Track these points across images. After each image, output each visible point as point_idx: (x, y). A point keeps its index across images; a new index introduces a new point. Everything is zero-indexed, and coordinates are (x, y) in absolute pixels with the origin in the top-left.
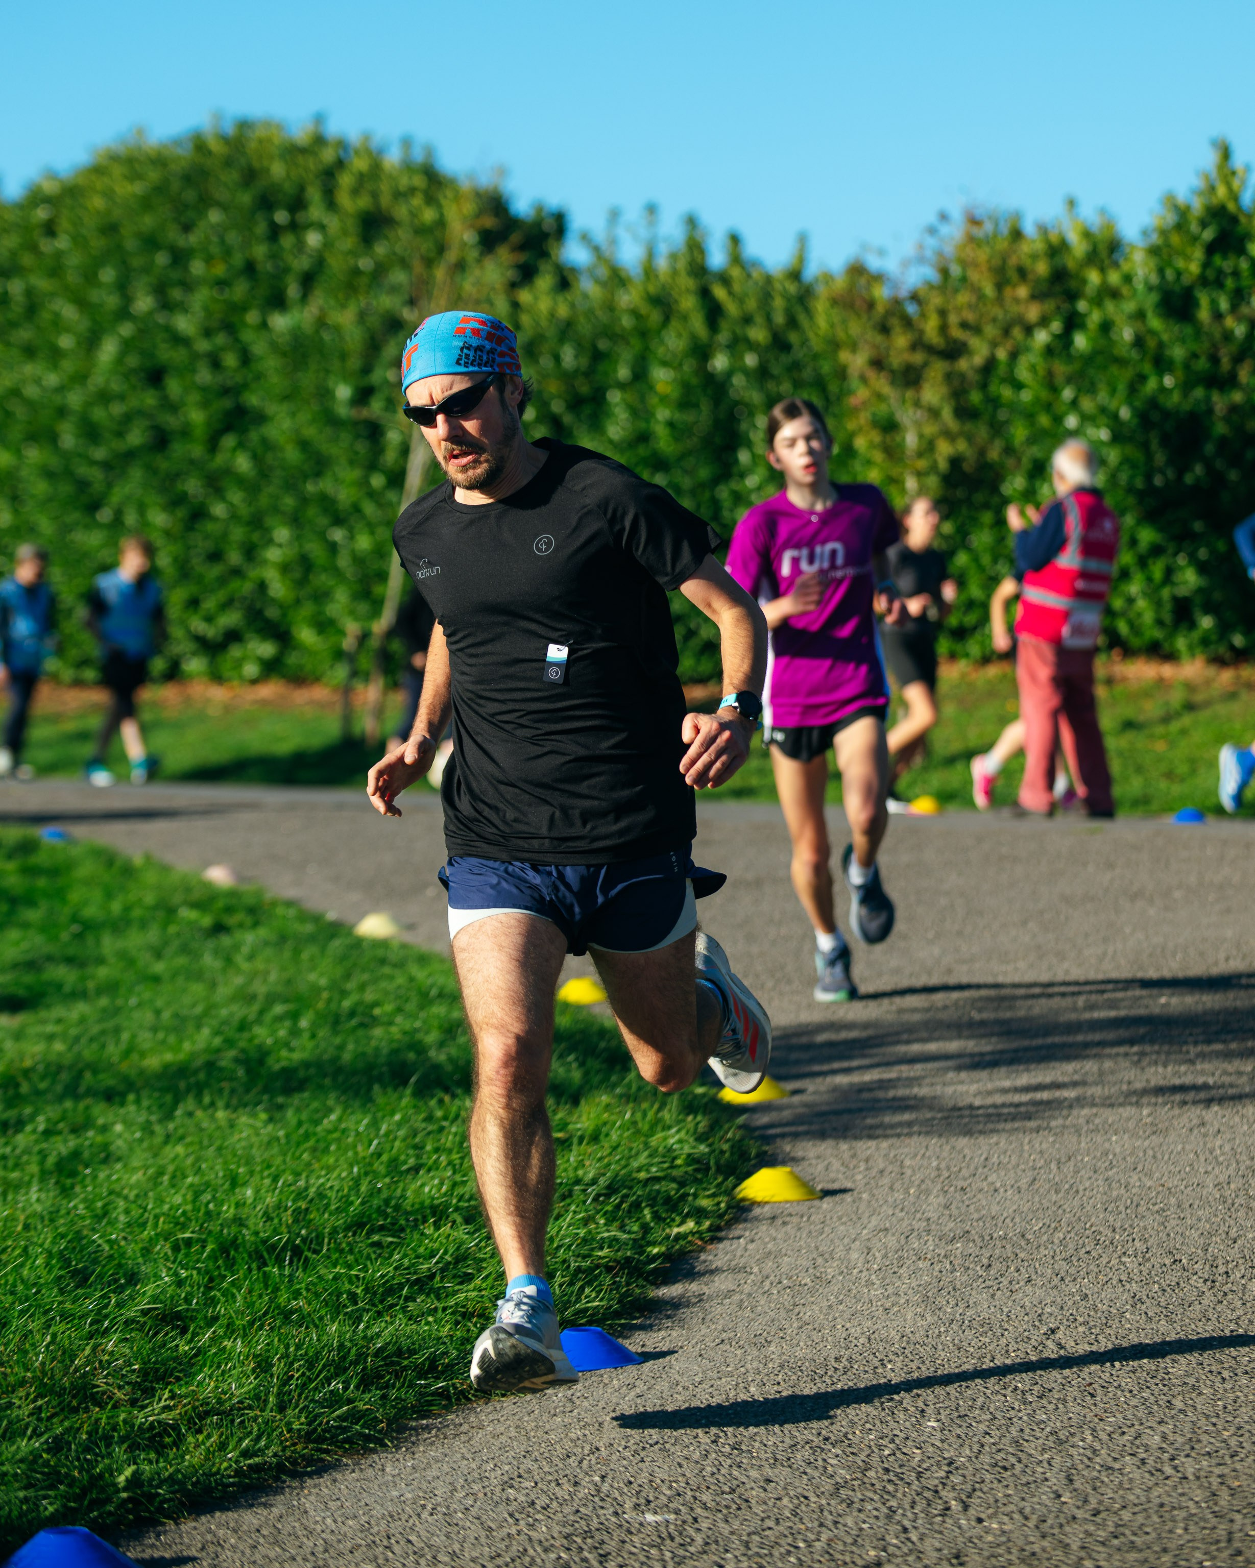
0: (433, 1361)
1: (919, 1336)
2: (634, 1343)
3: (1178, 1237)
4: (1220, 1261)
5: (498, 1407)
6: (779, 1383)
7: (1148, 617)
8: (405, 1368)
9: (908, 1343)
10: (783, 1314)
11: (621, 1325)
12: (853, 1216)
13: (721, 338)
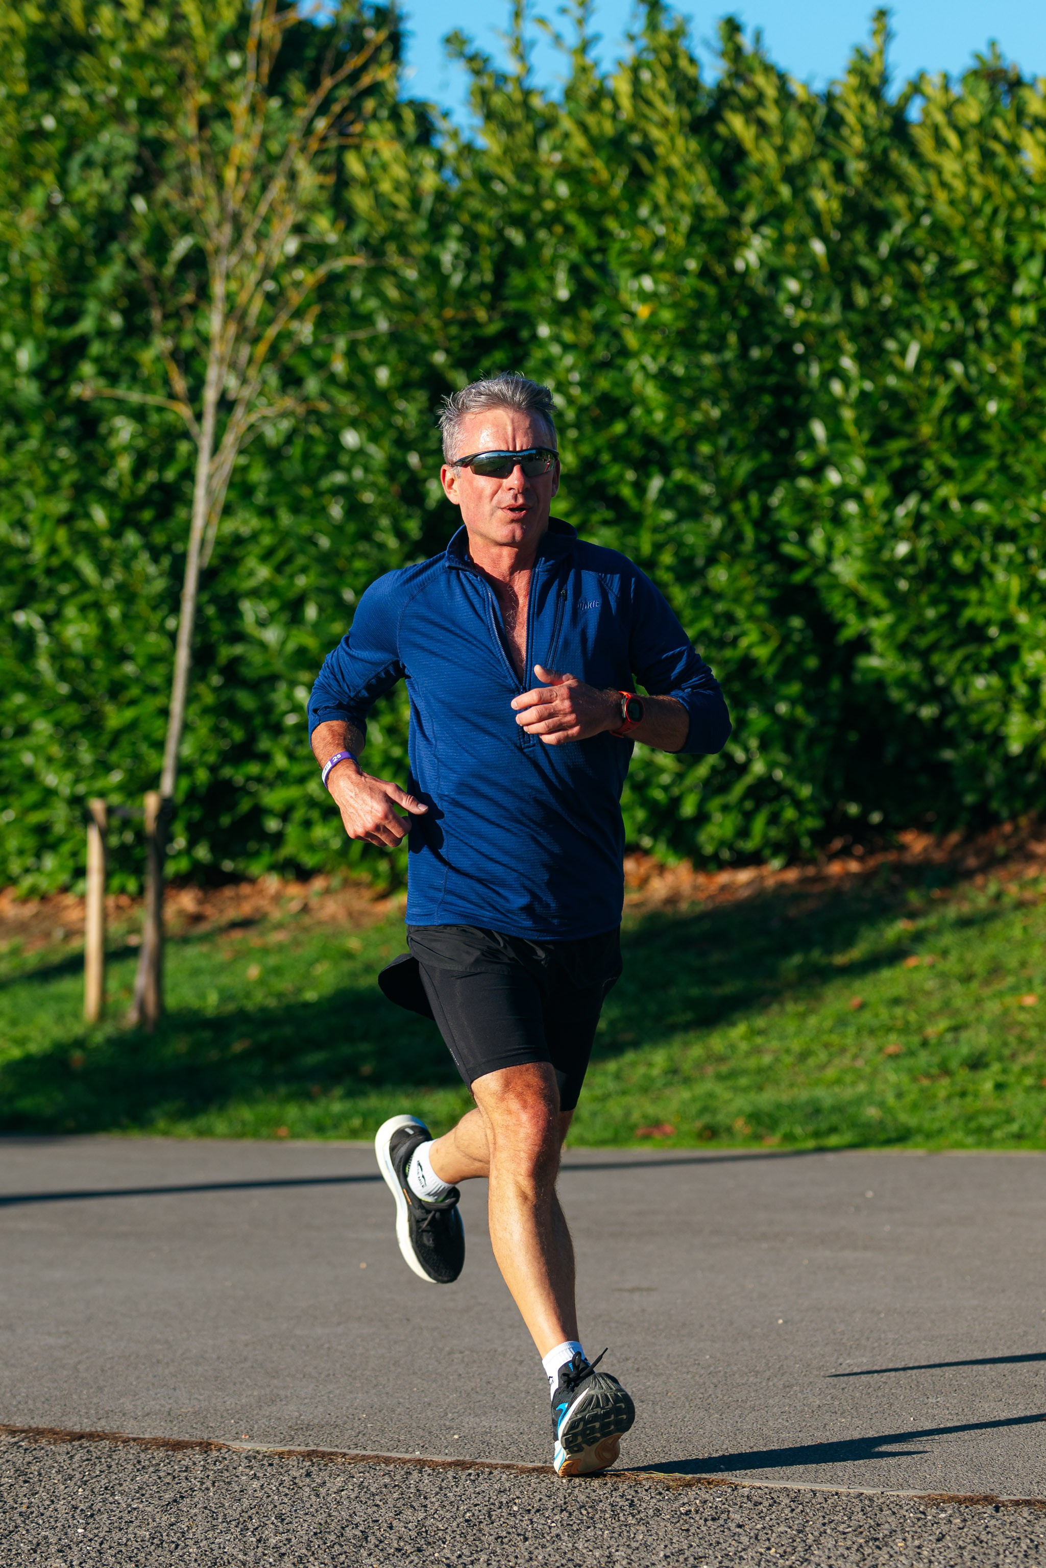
13: (750, 215)
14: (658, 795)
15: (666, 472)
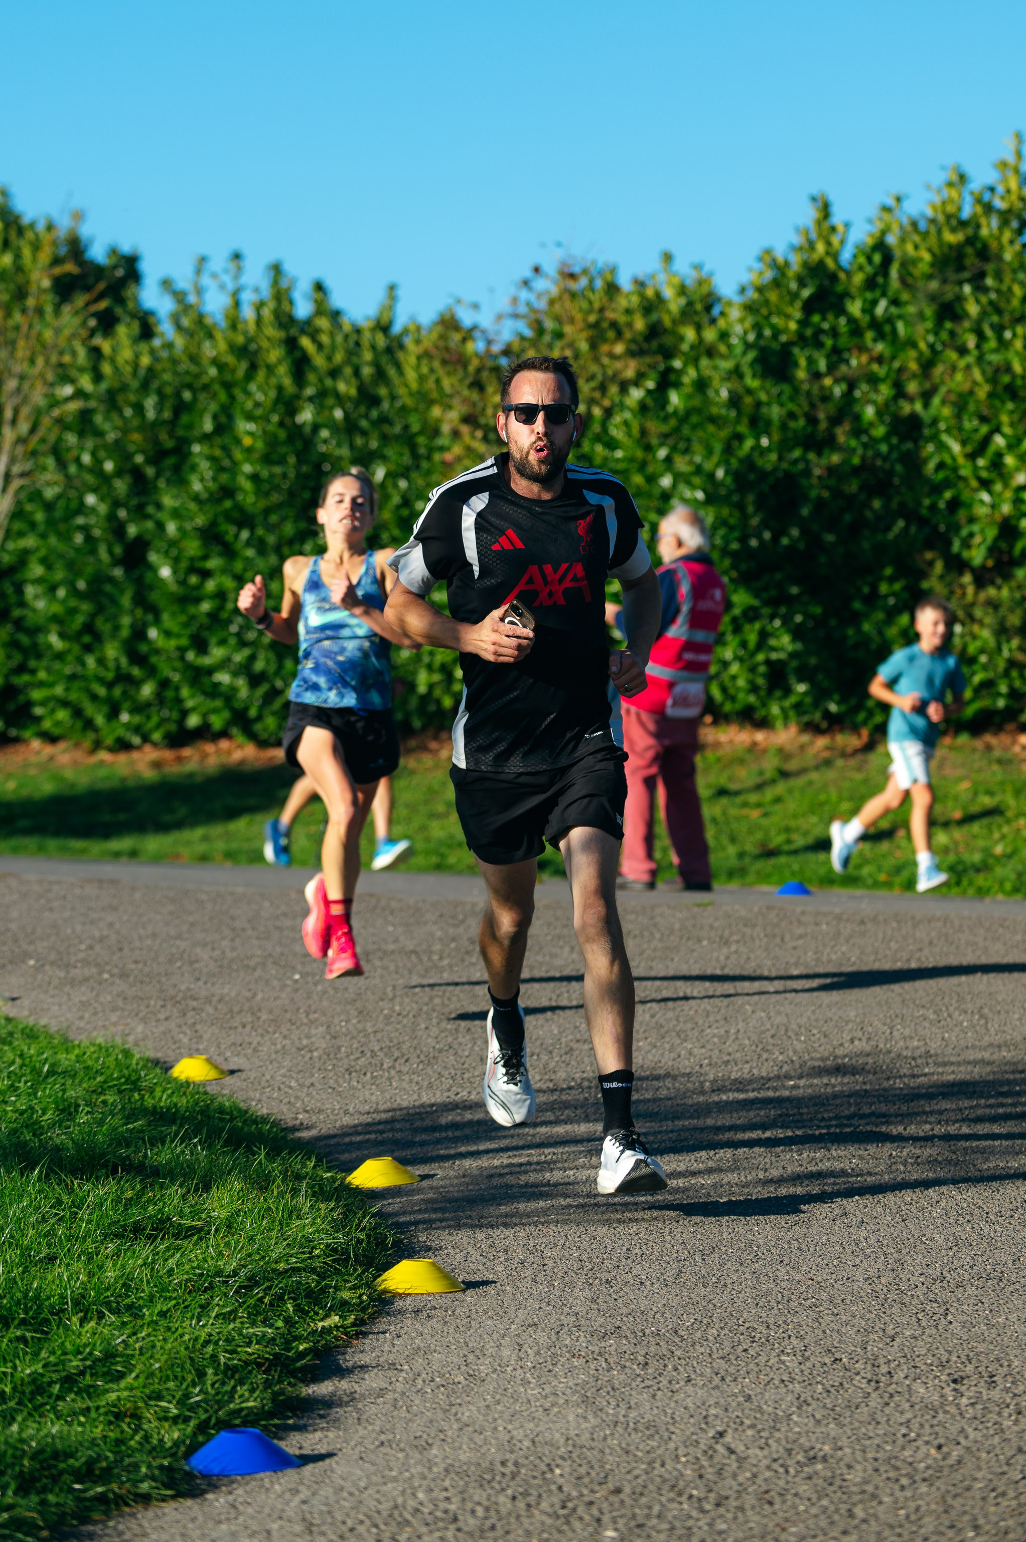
0: (90, 1463)
1: (585, 1438)
2: (292, 1444)
3: (835, 1335)
4: (882, 1361)
5: (159, 1512)
6: (446, 1490)
7: (741, 682)
8: (61, 1473)
9: (574, 1446)
10: (440, 1415)
11: (275, 1426)
12: (499, 1310)
13: (309, 391)
14: (237, 705)
15: (252, 528)
